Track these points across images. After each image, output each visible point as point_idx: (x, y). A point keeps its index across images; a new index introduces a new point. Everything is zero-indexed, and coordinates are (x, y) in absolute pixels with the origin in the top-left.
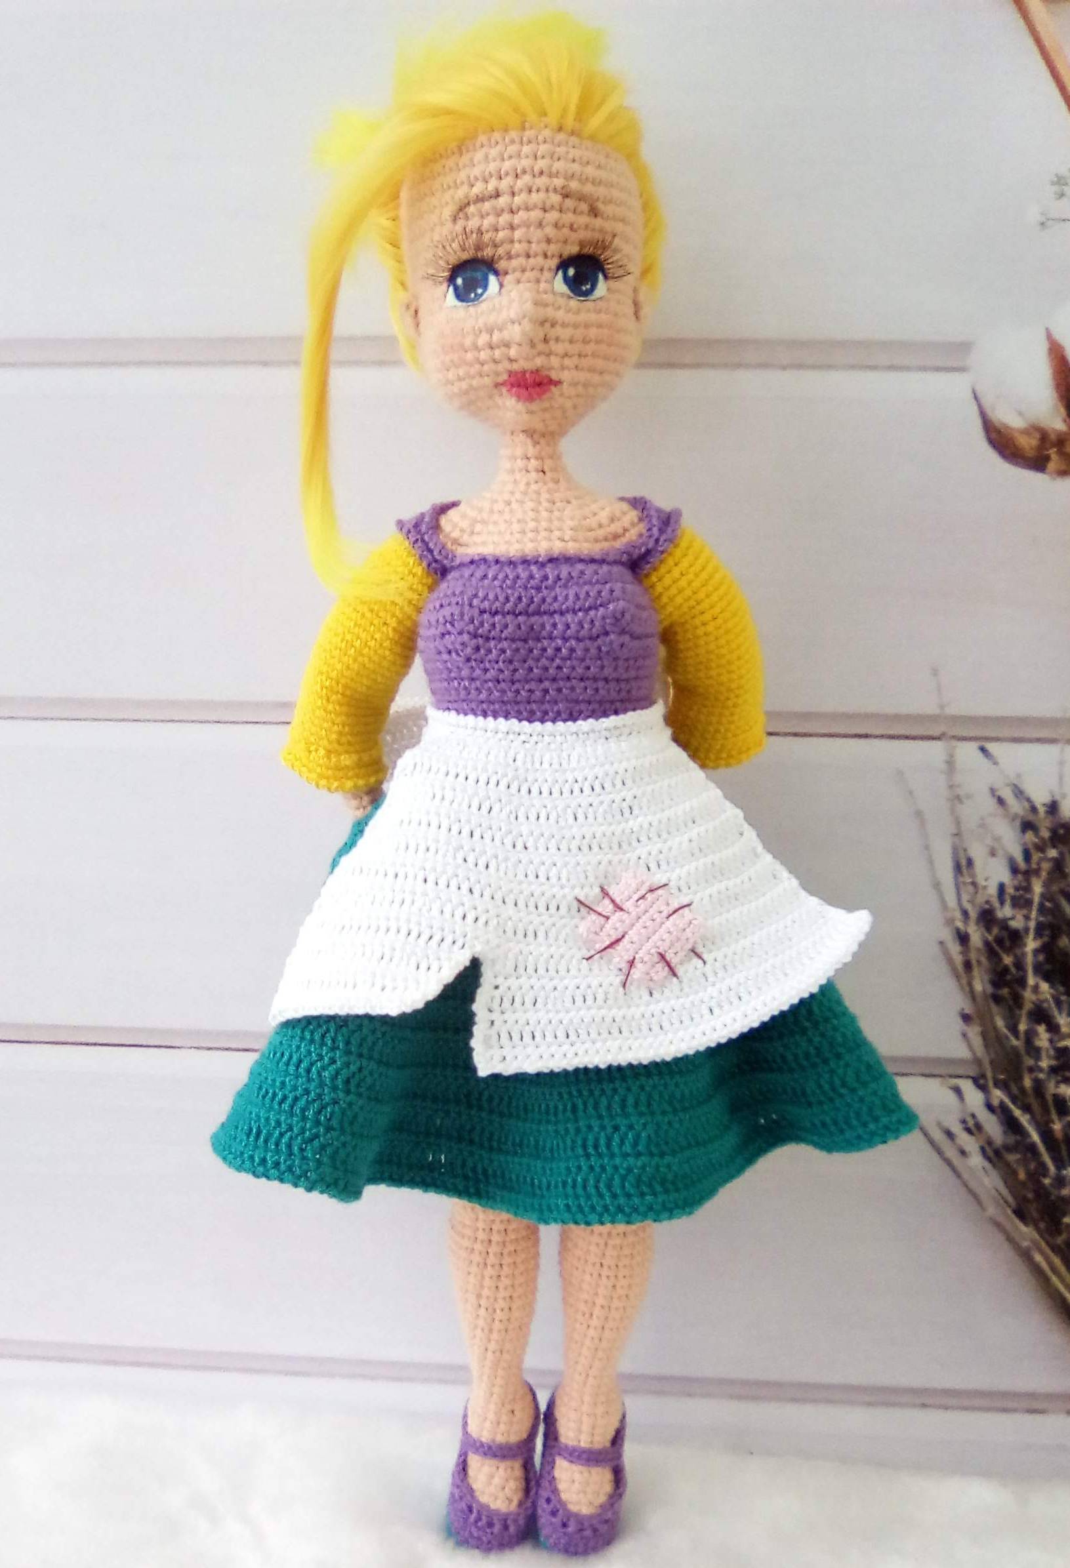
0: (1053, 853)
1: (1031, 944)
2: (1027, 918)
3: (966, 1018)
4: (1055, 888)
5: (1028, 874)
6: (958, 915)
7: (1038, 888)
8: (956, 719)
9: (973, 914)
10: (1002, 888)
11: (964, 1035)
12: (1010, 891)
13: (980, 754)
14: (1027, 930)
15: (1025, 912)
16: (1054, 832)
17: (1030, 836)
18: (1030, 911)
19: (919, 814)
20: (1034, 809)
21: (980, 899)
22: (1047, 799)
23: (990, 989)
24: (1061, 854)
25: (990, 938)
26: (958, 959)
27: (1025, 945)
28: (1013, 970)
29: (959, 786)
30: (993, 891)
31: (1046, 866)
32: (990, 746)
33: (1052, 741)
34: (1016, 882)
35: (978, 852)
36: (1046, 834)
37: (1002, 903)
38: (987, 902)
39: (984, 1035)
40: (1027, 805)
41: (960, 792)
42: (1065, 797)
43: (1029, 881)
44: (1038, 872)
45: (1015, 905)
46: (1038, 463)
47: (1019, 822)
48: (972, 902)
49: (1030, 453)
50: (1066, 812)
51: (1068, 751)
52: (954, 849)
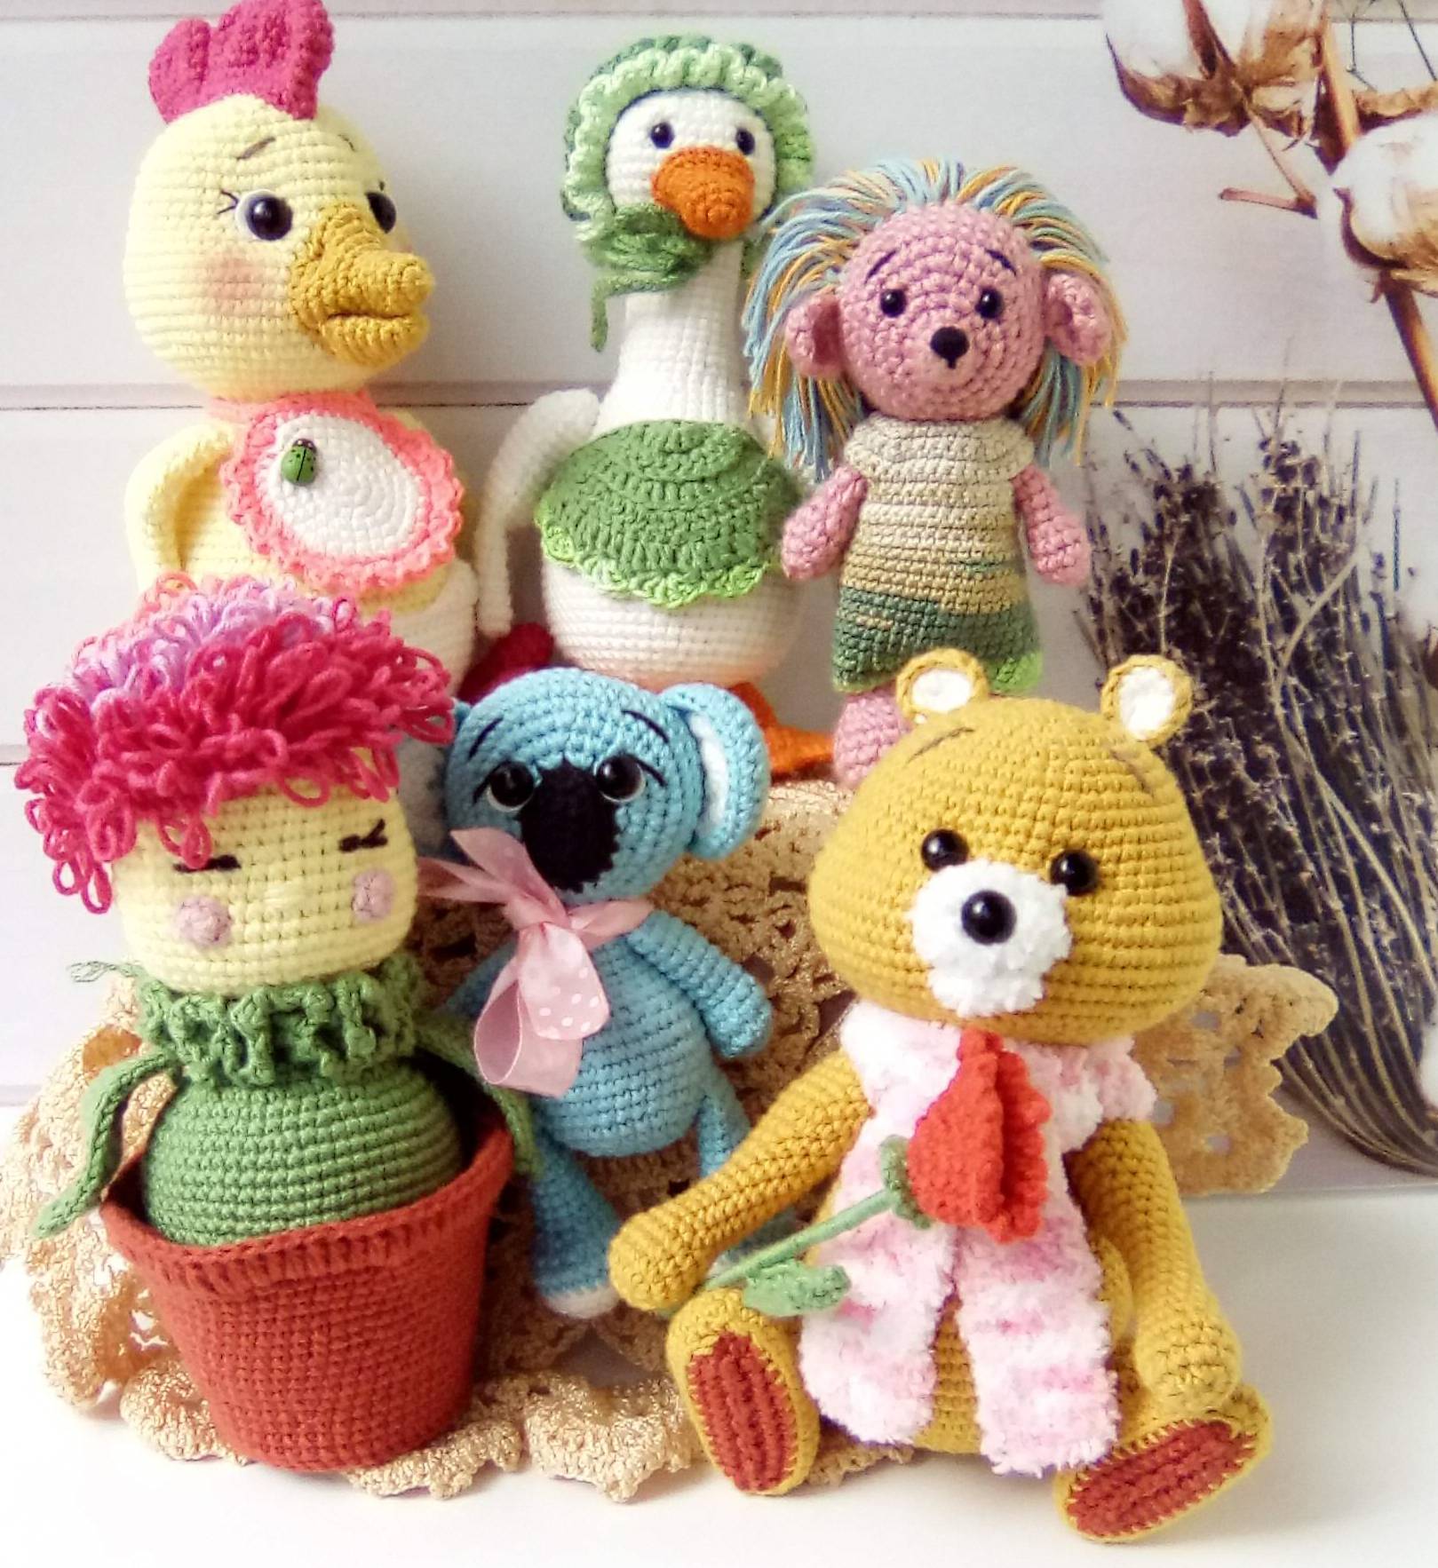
0: (1185, 518)
1: (1163, 611)
2: (1159, 584)
4: (1187, 553)
5: (1161, 540)
6: (1092, 584)
7: (1170, 555)
9: (1106, 581)
10: (1134, 554)
12: (1142, 557)
13: (1114, 418)
14: (1159, 596)
15: (1157, 577)
16: (1186, 496)
17: (1162, 501)
18: (1162, 579)
20: (1167, 474)
21: (1114, 566)
22: (1181, 464)
24: (1194, 518)
25: (1123, 606)
26: (1093, 628)
27: (1158, 612)
28: (1146, 636)
29: (1093, 452)
30: (1126, 558)
31: (1178, 532)
32: (1125, 411)
33: (1187, 404)
34: (1149, 549)
35: (1111, 519)
36: (1179, 499)
38: (1120, 569)
40: (1161, 470)
41: (1094, 459)
42: (1198, 461)
43: (1162, 548)
44: (1169, 538)
45: (1147, 572)
46: (1174, 114)
47: (1152, 487)
48: (1105, 570)
49: (1165, 103)
50: (1199, 474)
51: (1204, 413)
52: (1088, 517)
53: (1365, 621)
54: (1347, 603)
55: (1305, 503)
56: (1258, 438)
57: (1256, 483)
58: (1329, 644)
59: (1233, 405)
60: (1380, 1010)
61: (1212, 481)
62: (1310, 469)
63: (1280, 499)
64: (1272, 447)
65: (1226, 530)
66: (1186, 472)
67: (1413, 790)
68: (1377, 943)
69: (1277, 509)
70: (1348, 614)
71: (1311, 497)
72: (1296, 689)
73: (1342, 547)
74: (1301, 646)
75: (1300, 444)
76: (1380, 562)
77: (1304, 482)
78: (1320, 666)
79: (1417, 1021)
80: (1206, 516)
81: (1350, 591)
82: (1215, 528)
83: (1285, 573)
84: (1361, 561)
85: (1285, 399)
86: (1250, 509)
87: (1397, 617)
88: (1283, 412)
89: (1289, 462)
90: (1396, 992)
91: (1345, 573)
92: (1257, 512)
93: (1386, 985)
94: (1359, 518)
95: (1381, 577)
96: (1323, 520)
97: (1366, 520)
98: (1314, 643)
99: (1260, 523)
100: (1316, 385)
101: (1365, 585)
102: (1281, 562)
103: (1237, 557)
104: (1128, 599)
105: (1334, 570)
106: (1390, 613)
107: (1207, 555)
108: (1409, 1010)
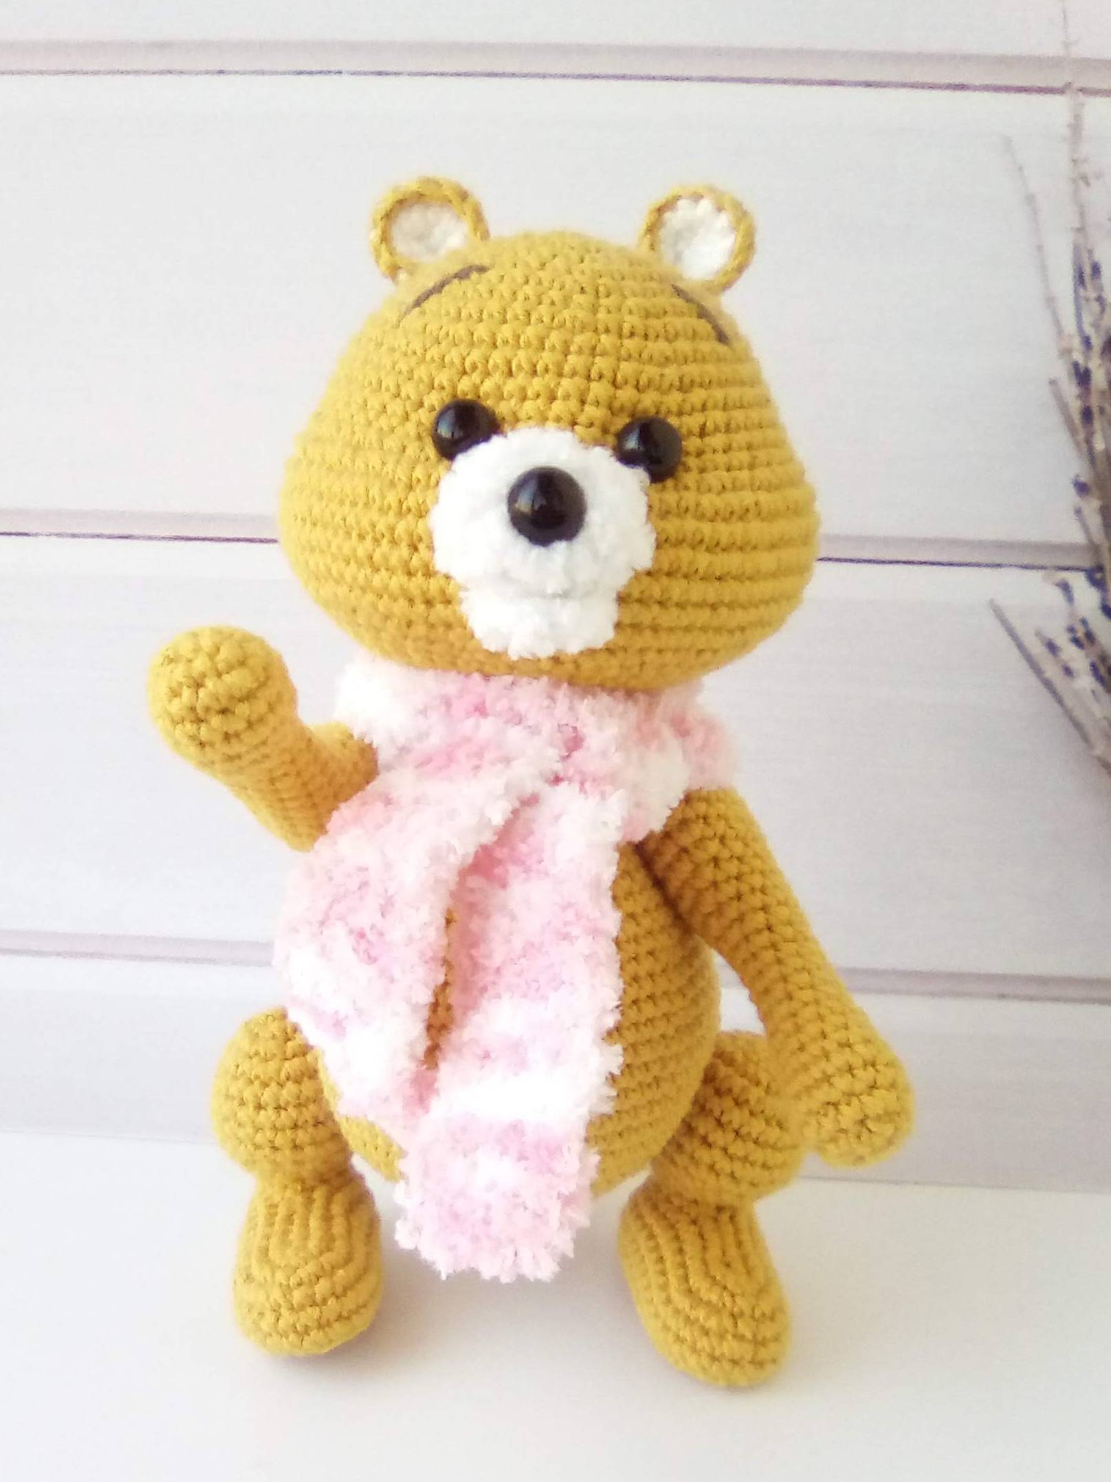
3: (1082, 488)
6: (1077, 342)
8: (1086, 64)
9: (1097, 342)
11: (1078, 512)
19: (1030, 199)
26: (1075, 406)
29: (1085, 160)
39: (1104, 512)
41: (1086, 168)
48: (1096, 325)
52: (1077, 250)
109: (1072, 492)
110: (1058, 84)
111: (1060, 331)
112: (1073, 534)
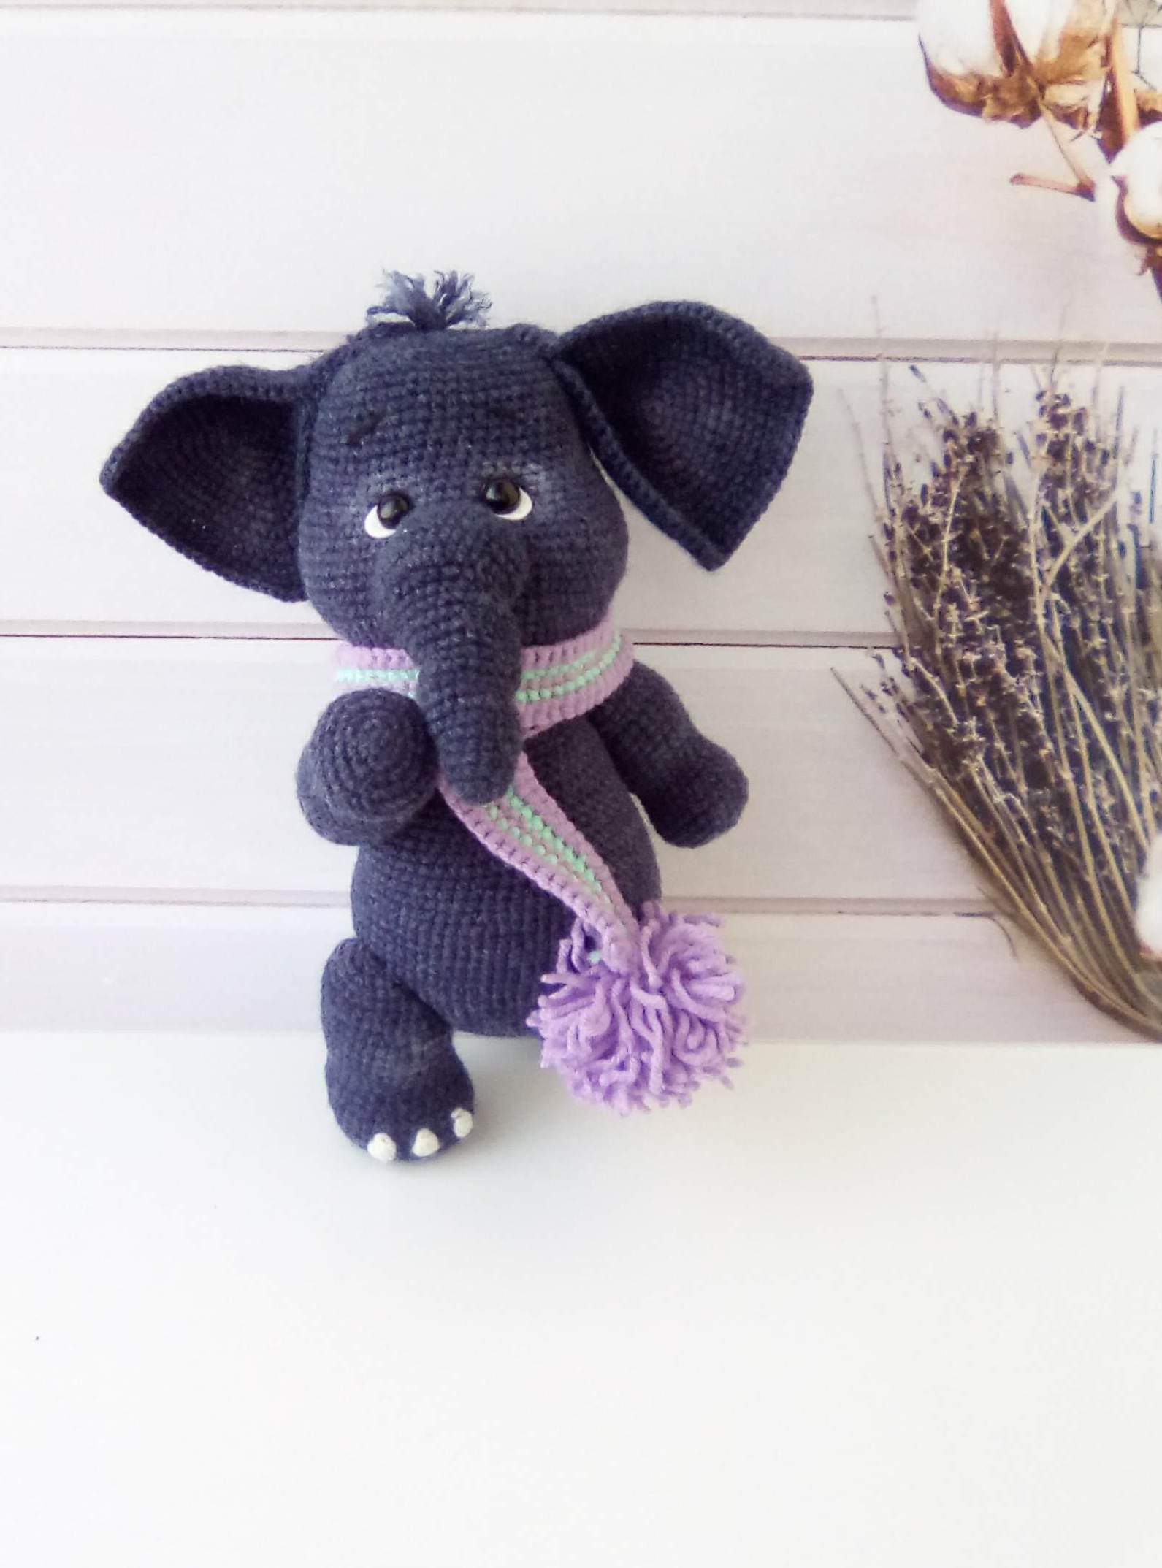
0: (969, 458)
1: (947, 537)
2: (945, 515)
3: (889, 599)
4: (970, 488)
5: (948, 476)
6: (886, 513)
7: (955, 489)
8: (890, 342)
9: (898, 512)
10: (924, 489)
11: (887, 613)
12: (932, 491)
13: (910, 372)
14: (945, 524)
15: (943, 509)
16: (971, 441)
17: (950, 444)
18: (948, 510)
19: (856, 427)
20: (955, 421)
21: (906, 498)
22: (967, 412)
23: (910, 575)
24: (977, 459)
25: (913, 532)
26: (885, 551)
27: (943, 538)
28: (931, 558)
29: (891, 401)
30: (917, 491)
31: (963, 470)
32: (919, 366)
33: (973, 360)
34: (937, 484)
35: (905, 459)
36: (964, 442)
37: (925, 502)
38: (912, 501)
39: (904, 613)
40: (950, 417)
41: (891, 406)
42: (982, 409)
43: (948, 483)
44: (955, 475)
45: (935, 503)
46: (975, 108)
47: (941, 432)
48: (898, 502)
49: (968, 98)
50: (982, 423)
51: (988, 369)
52: (886, 457)
53: (1122, 548)
54: (1106, 533)
55: (1075, 449)
56: (1035, 390)
57: (1031, 429)
58: (1090, 566)
59: (1015, 361)
60: (1101, 864)
61: (994, 427)
62: (1079, 418)
63: (1052, 444)
64: (1046, 398)
65: (1005, 469)
66: (972, 419)
67: (1147, 688)
68: (1099, 807)
69: (1049, 451)
70: (1107, 542)
71: (1079, 442)
72: (1057, 603)
73: (1105, 485)
74: (1064, 568)
75: (1071, 397)
76: (1138, 498)
77: (1074, 429)
78: (1080, 585)
79: (1132, 875)
80: (987, 457)
81: (1110, 522)
82: (995, 467)
83: (1055, 507)
84: (1122, 497)
85: (1060, 357)
86: (1026, 451)
87: (1151, 547)
88: (1059, 368)
89: (1061, 411)
90: (1114, 848)
91: (1106, 508)
92: (1032, 454)
93: (1105, 841)
94: (1120, 461)
95: (1139, 512)
96: (1089, 463)
97: (1127, 462)
98: (1076, 566)
99: (1035, 463)
100: (1085, 346)
101: (1123, 518)
102: (1051, 496)
103: (1012, 491)
104: (917, 526)
105: (1096, 503)
106: (1144, 542)
107: (988, 491)
108: (1125, 863)
109: (882, 603)
110: (874, 356)
111: (875, 507)
112: (884, 627)
